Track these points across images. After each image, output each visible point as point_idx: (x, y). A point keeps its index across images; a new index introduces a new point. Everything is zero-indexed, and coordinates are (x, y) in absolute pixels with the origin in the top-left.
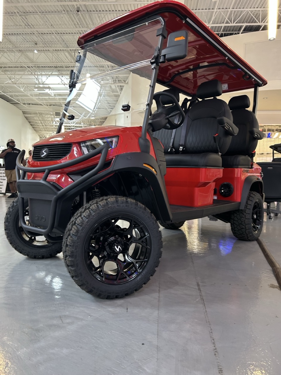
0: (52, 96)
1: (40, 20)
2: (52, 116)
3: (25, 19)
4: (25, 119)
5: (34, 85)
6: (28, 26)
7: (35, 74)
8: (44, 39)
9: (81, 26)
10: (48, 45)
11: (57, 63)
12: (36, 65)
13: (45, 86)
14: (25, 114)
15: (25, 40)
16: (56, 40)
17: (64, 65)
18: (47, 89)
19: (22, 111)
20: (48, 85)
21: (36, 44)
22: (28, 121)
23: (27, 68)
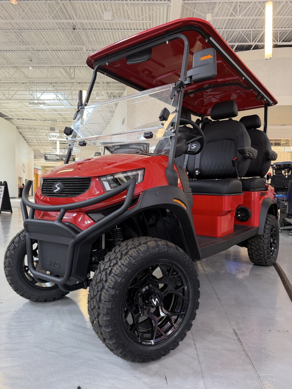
0: (46, 112)
1: (35, 37)
2: (47, 130)
3: (20, 36)
4: (19, 134)
5: (29, 101)
6: (23, 43)
7: (30, 90)
8: (39, 56)
9: (76, 43)
10: (42, 62)
11: (52, 79)
12: (30, 81)
13: (40, 102)
14: (19, 129)
15: (19, 57)
16: (51, 57)
17: (59, 81)
18: (42, 105)
19: (16, 126)
20: (43, 101)
21: (31, 61)
22: (22, 136)
23: (22, 84)
